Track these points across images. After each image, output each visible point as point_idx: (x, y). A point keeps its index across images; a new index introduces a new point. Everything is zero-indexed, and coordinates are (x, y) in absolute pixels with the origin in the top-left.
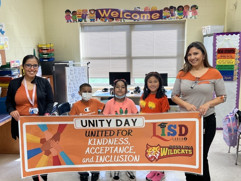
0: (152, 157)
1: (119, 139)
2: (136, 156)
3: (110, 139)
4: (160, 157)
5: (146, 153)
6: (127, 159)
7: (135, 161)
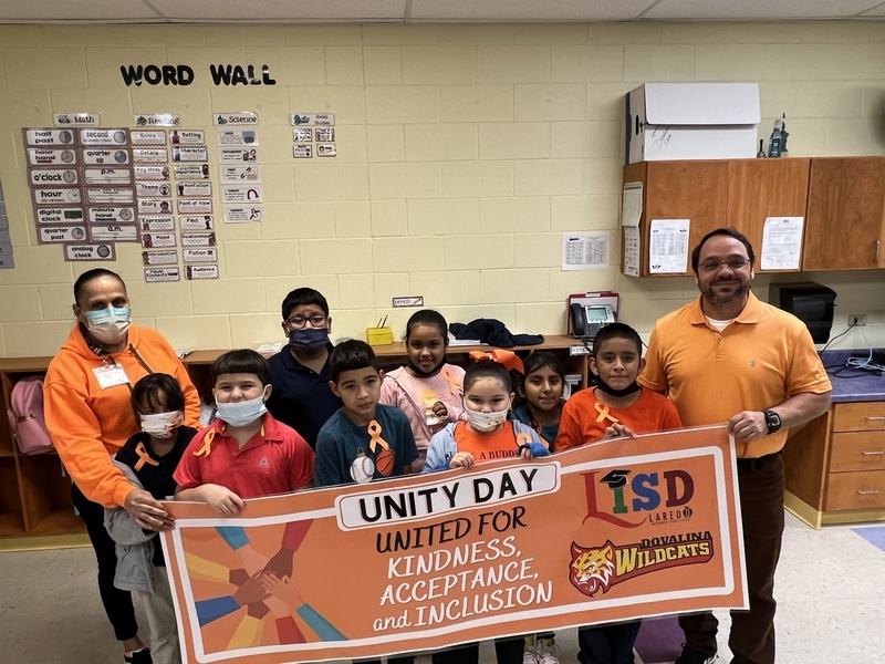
0: (591, 581)
1: (486, 544)
2: (541, 585)
3: (457, 549)
4: (616, 580)
5: (573, 572)
6: (514, 600)
7: (538, 601)
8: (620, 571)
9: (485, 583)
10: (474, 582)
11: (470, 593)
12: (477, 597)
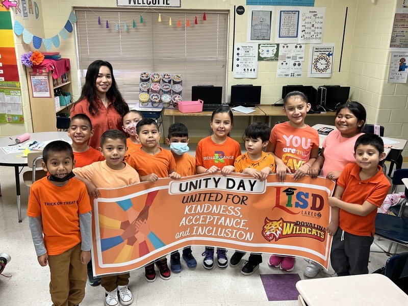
0: (271, 235)
1: (228, 207)
2: (249, 233)
3: (215, 206)
4: (282, 236)
5: (264, 230)
6: (236, 236)
7: (246, 240)
8: (284, 233)
9: (225, 224)
10: (220, 222)
11: (217, 226)
12: (220, 229)
